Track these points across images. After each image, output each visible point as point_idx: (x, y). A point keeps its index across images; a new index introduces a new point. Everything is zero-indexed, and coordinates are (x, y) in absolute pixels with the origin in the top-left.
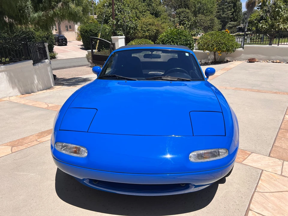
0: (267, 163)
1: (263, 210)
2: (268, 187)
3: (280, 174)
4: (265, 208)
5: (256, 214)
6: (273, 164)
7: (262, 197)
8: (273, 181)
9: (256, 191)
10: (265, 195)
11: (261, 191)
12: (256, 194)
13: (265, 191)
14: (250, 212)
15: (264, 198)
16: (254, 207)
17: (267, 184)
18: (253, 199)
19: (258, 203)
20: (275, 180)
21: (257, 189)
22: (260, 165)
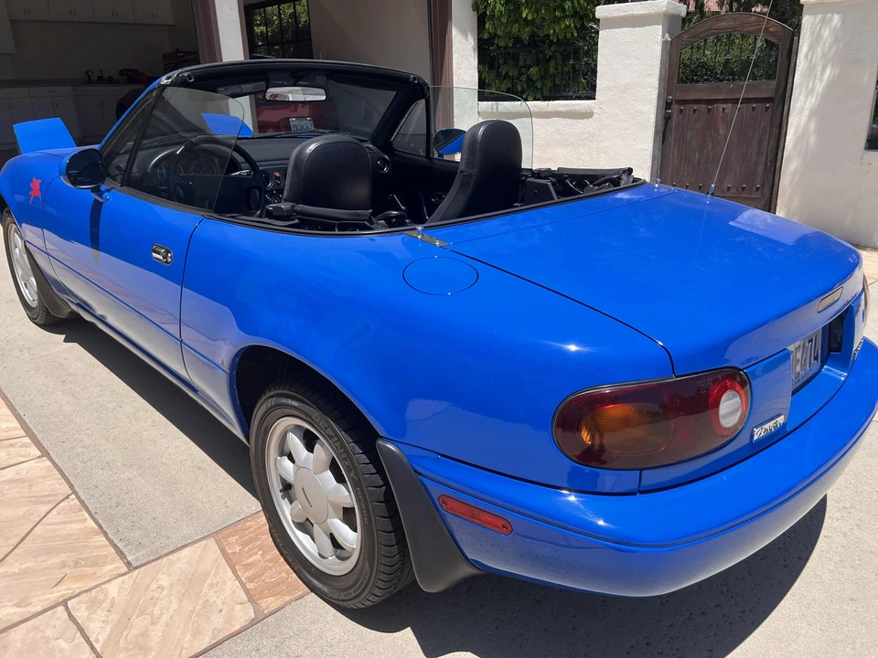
0: (157, 611)
1: (17, 474)
2: (57, 527)
3: (69, 603)
4: (21, 481)
5: (25, 460)
6: (133, 632)
7: (46, 493)
8: (63, 557)
9: (73, 496)
10: (45, 503)
11: (61, 504)
12: (66, 489)
13: (54, 512)
14: (39, 453)
15: (42, 496)
16: (40, 465)
17: (70, 535)
18: (60, 476)
19: (44, 477)
20: (64, 565)
21: (76, 501)
22: (164, 580)
